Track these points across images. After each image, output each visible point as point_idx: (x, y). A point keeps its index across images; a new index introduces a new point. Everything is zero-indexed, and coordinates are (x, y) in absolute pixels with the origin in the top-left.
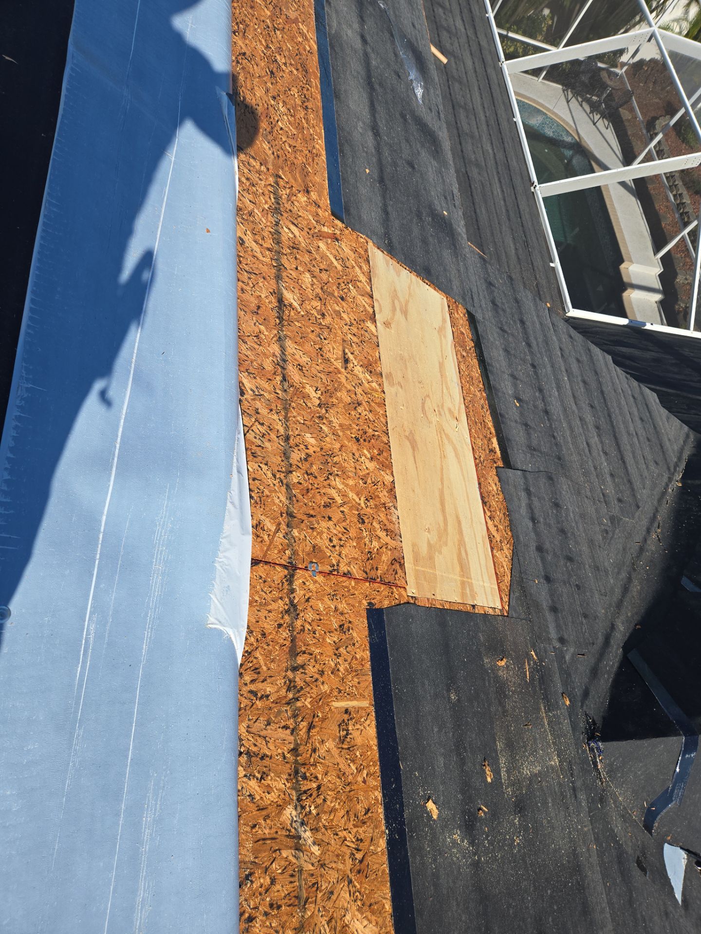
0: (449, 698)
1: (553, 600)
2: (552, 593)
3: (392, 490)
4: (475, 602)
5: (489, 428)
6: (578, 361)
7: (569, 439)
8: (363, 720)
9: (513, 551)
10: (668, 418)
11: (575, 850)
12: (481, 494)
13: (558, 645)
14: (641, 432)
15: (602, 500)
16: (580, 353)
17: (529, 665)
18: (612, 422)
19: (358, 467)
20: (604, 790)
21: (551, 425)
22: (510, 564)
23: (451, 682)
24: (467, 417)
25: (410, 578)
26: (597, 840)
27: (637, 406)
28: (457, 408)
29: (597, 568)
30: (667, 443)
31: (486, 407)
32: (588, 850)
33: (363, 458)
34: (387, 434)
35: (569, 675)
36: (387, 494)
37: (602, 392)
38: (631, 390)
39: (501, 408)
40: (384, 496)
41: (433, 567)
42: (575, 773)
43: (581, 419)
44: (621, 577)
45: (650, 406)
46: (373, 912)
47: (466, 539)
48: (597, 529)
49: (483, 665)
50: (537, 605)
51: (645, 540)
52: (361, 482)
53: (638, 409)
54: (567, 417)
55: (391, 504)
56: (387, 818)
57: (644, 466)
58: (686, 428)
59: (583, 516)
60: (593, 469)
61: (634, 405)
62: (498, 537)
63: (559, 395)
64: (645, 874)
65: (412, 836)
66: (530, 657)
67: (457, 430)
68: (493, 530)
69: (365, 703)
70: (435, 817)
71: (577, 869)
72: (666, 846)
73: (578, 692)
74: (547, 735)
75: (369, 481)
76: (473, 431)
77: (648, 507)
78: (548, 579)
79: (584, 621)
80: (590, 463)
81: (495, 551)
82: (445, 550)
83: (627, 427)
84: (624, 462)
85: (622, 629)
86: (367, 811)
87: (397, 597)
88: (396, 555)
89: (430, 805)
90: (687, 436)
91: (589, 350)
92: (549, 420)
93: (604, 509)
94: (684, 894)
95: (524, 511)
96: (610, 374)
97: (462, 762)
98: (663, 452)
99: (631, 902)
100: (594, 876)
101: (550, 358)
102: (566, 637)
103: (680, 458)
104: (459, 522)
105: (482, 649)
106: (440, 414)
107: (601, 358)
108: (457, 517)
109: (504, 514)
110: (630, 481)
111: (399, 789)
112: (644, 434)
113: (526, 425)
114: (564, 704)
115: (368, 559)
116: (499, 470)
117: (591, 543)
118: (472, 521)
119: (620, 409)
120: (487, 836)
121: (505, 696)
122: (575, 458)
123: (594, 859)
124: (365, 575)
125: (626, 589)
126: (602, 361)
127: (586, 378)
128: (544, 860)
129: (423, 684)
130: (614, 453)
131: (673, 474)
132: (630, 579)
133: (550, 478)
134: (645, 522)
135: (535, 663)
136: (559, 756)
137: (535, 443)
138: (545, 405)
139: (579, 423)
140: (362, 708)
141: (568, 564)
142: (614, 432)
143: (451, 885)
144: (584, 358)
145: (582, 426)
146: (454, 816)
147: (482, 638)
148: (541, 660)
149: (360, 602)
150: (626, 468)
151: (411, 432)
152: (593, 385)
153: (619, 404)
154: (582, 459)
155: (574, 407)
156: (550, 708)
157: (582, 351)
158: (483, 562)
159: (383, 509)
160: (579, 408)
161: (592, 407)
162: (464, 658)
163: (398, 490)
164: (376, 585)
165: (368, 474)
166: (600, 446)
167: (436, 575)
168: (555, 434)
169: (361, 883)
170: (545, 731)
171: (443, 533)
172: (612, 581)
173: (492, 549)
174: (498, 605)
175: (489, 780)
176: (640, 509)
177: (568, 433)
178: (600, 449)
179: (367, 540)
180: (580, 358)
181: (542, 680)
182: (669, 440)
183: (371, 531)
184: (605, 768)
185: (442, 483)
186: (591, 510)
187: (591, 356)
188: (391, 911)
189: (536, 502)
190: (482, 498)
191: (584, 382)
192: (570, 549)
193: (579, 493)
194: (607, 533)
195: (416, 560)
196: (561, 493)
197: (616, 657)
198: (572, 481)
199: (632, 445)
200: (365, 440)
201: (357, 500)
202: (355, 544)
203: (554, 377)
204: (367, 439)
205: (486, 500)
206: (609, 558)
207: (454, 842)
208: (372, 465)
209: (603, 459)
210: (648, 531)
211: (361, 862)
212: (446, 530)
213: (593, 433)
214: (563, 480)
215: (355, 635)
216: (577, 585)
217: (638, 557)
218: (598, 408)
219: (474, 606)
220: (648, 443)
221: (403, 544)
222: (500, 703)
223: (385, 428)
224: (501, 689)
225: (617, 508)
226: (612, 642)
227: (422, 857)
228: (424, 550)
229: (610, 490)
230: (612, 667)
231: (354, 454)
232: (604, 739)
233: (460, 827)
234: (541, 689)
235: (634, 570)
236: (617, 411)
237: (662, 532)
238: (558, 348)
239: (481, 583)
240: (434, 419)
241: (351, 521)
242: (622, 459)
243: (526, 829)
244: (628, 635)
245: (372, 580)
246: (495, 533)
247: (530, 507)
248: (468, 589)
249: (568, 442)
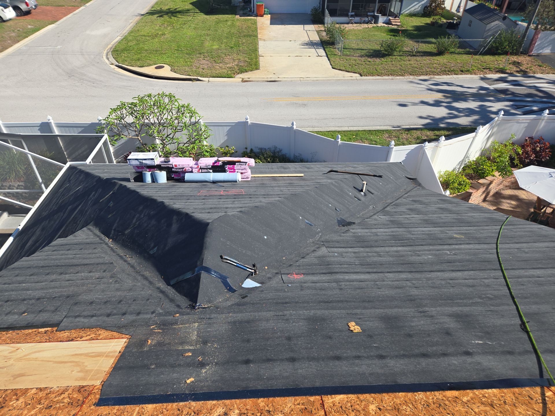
0: (153, 368)
1: (134, 314)
2: (131, 313)
3: (41, 390)
4: (118, 351)
5: (32, 332)
6: (17, 276)
7: (60, 290)
8: (143, 411)
9: (103, 329)
10: (75, 236)
11: (228, 322)
12: (66, 341)
13: (154, 315)
14: (75, 252)
15: (100, 280)
16: (13, 274)
17: (156, 329)
18: (62, 266)
19: (18, 408)
20: (215, 306)
21: (47, 298)
22: (109, 332)
23: (146, 367)
24: (19, 343)
25: (90, 383)
26: (229, 313)
27: (60, 250)
28: (11, 348)
29: (130, 290)
30: (87, 240)
31: (18, 332)
32: (231, 317)
33: (14, 405)
34: (7, 390)
35: (168, 312)
36: (42, 392)
37: (42, 267)
38: (49, 251)
39: (24, 323)
40: (41, 394)
41: (92, 370)
42: (204, 317)
43: (52, 281)
44: (140, 279)
45: (63, 244)
46: (213, 409)
47: (86, 352)
48: (113, 285)
49: (147, 351)
50: (133, 321)
51: (129, 264)
52: (28, 407)
53: (62, 250)
54: (47, 288)
55: (49, 391)
56: (185, 401)
57: (94, 255)
58: (85, 229)
59: (103, 291)
60: (82, 281)
61: (58, 252)
62: (93, 335)
63: (32, 290)
64: (247, 296)
65: (196, 390)
66: (153, 329)
67: (24, 350)
68: (88, 337)
69: (137, 409)
70: (193, 379)
71: (235, 322)
72: (243, 286)
73: (176, 309)
74: (186, 326)
75: (30, 402)
76: (29, 341)
77: (114, 258)
78: (124, 314)
79: (150, 301)
80: (78, 282)
81: (99, 338)
82: (86, 364)
83: (69, 259)
84: (86, 264)
85: (161, 284)
86: (179, 410)
87: (97, 391)
88: (77, 389)
89: (188, 381)
90: (89, 229)
91: (13, 268)
92: (43, 299)
93: (105, 280)
94: (259, 283)
95: (86, 320)
96: (34, 260)
97: (180, 365)
98: (91, 244)
99: (253, 304)
100: (239, 316)
101: (7, 291)
102: (152, 310)
103: (98, 236)
104: (76, 355)
105: (140, 350)
106: (10, 358)
107: (22, 263)
108: (73, 355)
109: (83, 331)
110: (98, 264)
111: (177, 395)
112: (77, 251)
113: (40, 311)
114: (178, 316)
115: (72, 404)
116: (58, 330)
117: (118, 290)
118: (78, 348)
119: (57, 259)
120: (209, 358)
121: (163, 342)
122: (71, 289)
123: (235, 315)
124: (79, 407)
125: (146, 278)
126: (24, 263)
127: (30, 274)
128: (226, 336)
129: (142, 380)
130: (79, 268)
131: (105, 242)
132: (143, 276)
133: (76, 304)
134: (121, 262)
135: (156, 327)
136: (195, 323)
137: (53, 308)
138: (34, 299)
139: (53, 283)
140: (139, 410)
141: (122, 303)
142: (68, 266)
143: (218, 375)
144: (17, 272)
145: (56, 281)
146: (197, 371)
147: (135, 350)
148: (157, 324)
149: (91, 410)
150: (90, 264)
151: (12, 376)
152: (35, 270)
153: (54, 260)
154: (74, 285)
155: (43, 284)
156: (176, 323)
157: (12, 272)
158: (101, 345)
159: (49, 395)
160: (46, 281)
161: (48, 274)
162: (139, 360)
163: (43, 386)
164: (87, 401)
165: (25, 402)
166: (72, 275)
167: (96, 370)
168: (53, 296)
169: (202, 414)
170: (184, 327)
171: (77, 364)
172: (139, 284)
173: (97, 339)
174: (125, 340)
175: (191, 354)
176: (113, 262)
177: (56, 290)
178: (74, 275)
179: (61, 405)
180: (16, 275)
181: (164, 325)
182: (86, 239)
183: (58, 402)
184: (207, 304)
185: (51, 361)
186: (102, 286)
187: (17, 268)
188: (216, 401)
189: (85, 313)
190: (69, 341)
191: (31, 275)
192: (116, 301)
193: (91, 291)
194: (117, 281)
195: (84, 379)
196: (86, 300)
197: (170, 289)
198: (83, 293)
199: (80, 258)
200: (4, 403)
201: (37, 409)
202: (61, 411)
203: (20, 291)
204: (4, 401)
205: (71, 339)
206: (129, 283)
207: (206, 372)
208: (21, 400)
209: (80, 274)
210: (125, 261)
211: (195, 413)
212: (76, 362)
213: (63, 276)
214: (80, 297)
215: (105, 413)
216: (133, 301)
217: (135, 269)
218: (50, 271)
219: (120, 352)
220: (82, 250)
221: (73, 385)
222: (164, 345)
223: (2, 391)
224: (160, 344)
225: (107, 273)
226: (164, 290)
227: (205, 386)
228: (81, 375)
229: (97, 275)
230: (173, 292)
231: (10, 410)
232: (196, 303)
233: (201, 369)
234: (168, 326)
235: (140, 272)
236: (57, 262)
237: (129, 255)
238: (3, 286)
239: (111, 347)
240: (11, 362)
241: (48, 413)
242: (84, 265)
243: (214, 341)
244: (164, 282)
245: (83, 402)
246: (90, 337)
247: (85, 317)
248: (110, 354)
249: (61, 291)
